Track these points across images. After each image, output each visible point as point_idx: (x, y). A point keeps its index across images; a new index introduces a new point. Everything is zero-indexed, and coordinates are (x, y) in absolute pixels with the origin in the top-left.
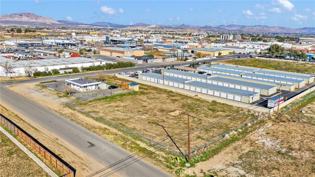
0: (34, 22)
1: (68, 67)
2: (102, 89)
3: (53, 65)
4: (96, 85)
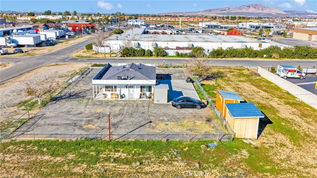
0: (259, 13)
1: (193, 45)
2: (155, 102)
3: (168, 41)
4: (142, 87)
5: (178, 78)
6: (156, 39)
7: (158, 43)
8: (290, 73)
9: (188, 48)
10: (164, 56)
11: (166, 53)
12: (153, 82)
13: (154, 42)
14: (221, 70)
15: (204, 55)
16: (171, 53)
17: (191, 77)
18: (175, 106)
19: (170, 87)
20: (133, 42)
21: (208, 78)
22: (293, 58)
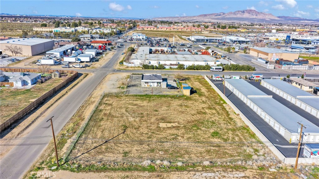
0: (253, 18)
1: (179, 63)
2: (162, 87)
3: (165, 60)
4: (158, 83)
5: (170, 80)
6: (159, 59)
7: (160, 61)
8: (217, 78)
9: (176, 65)
10: (163, 69)
11: (164, 67)
12: (162, 81)
13: (158, 61)
14: (190, 77)
15: (184, 69)
16: (167, 67)
17: (175, 80)
18: (169, 88)
19: (167, 82)
20: (147, 61)
21: (182, 80)
22: (229, 70)
